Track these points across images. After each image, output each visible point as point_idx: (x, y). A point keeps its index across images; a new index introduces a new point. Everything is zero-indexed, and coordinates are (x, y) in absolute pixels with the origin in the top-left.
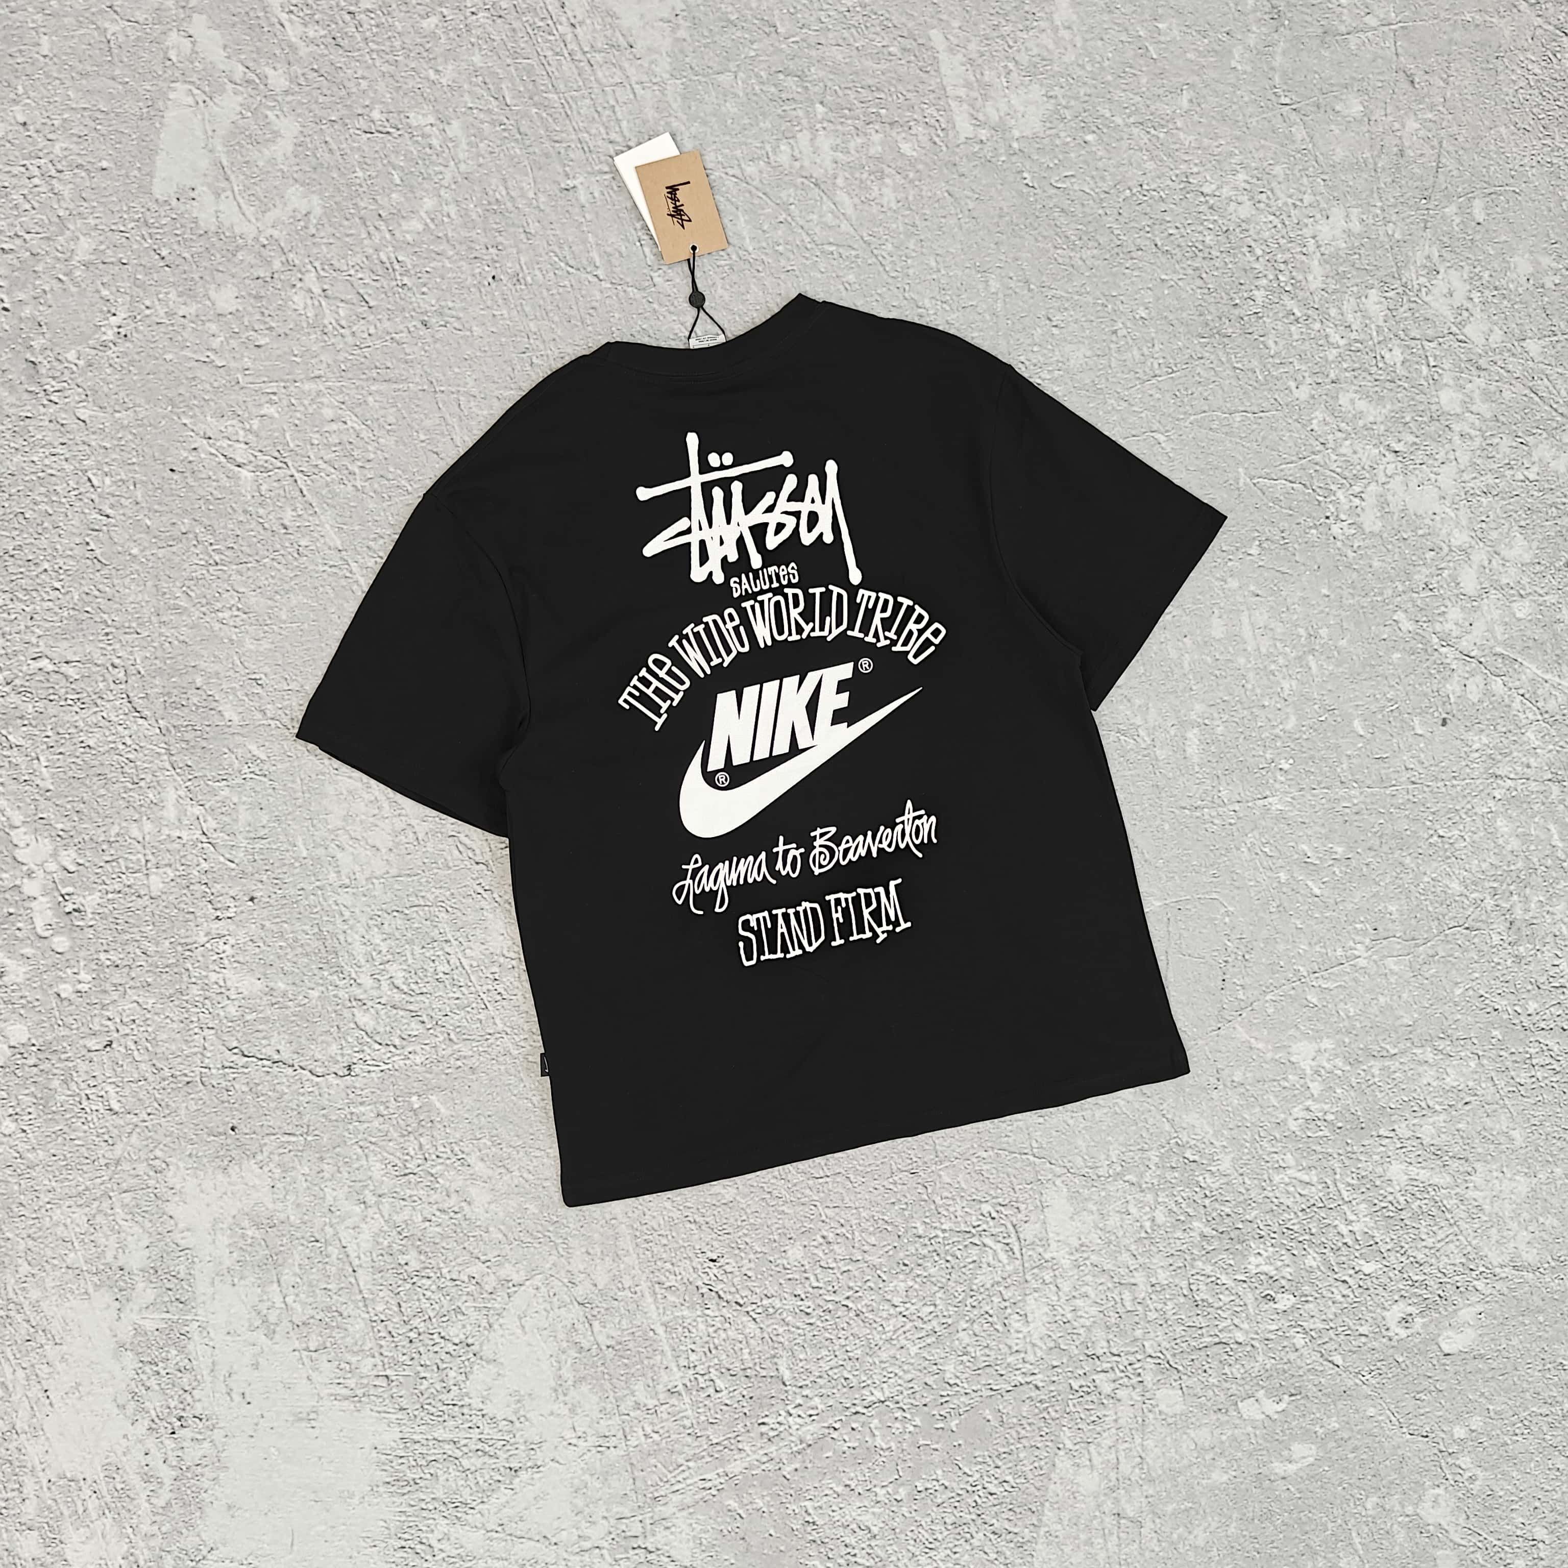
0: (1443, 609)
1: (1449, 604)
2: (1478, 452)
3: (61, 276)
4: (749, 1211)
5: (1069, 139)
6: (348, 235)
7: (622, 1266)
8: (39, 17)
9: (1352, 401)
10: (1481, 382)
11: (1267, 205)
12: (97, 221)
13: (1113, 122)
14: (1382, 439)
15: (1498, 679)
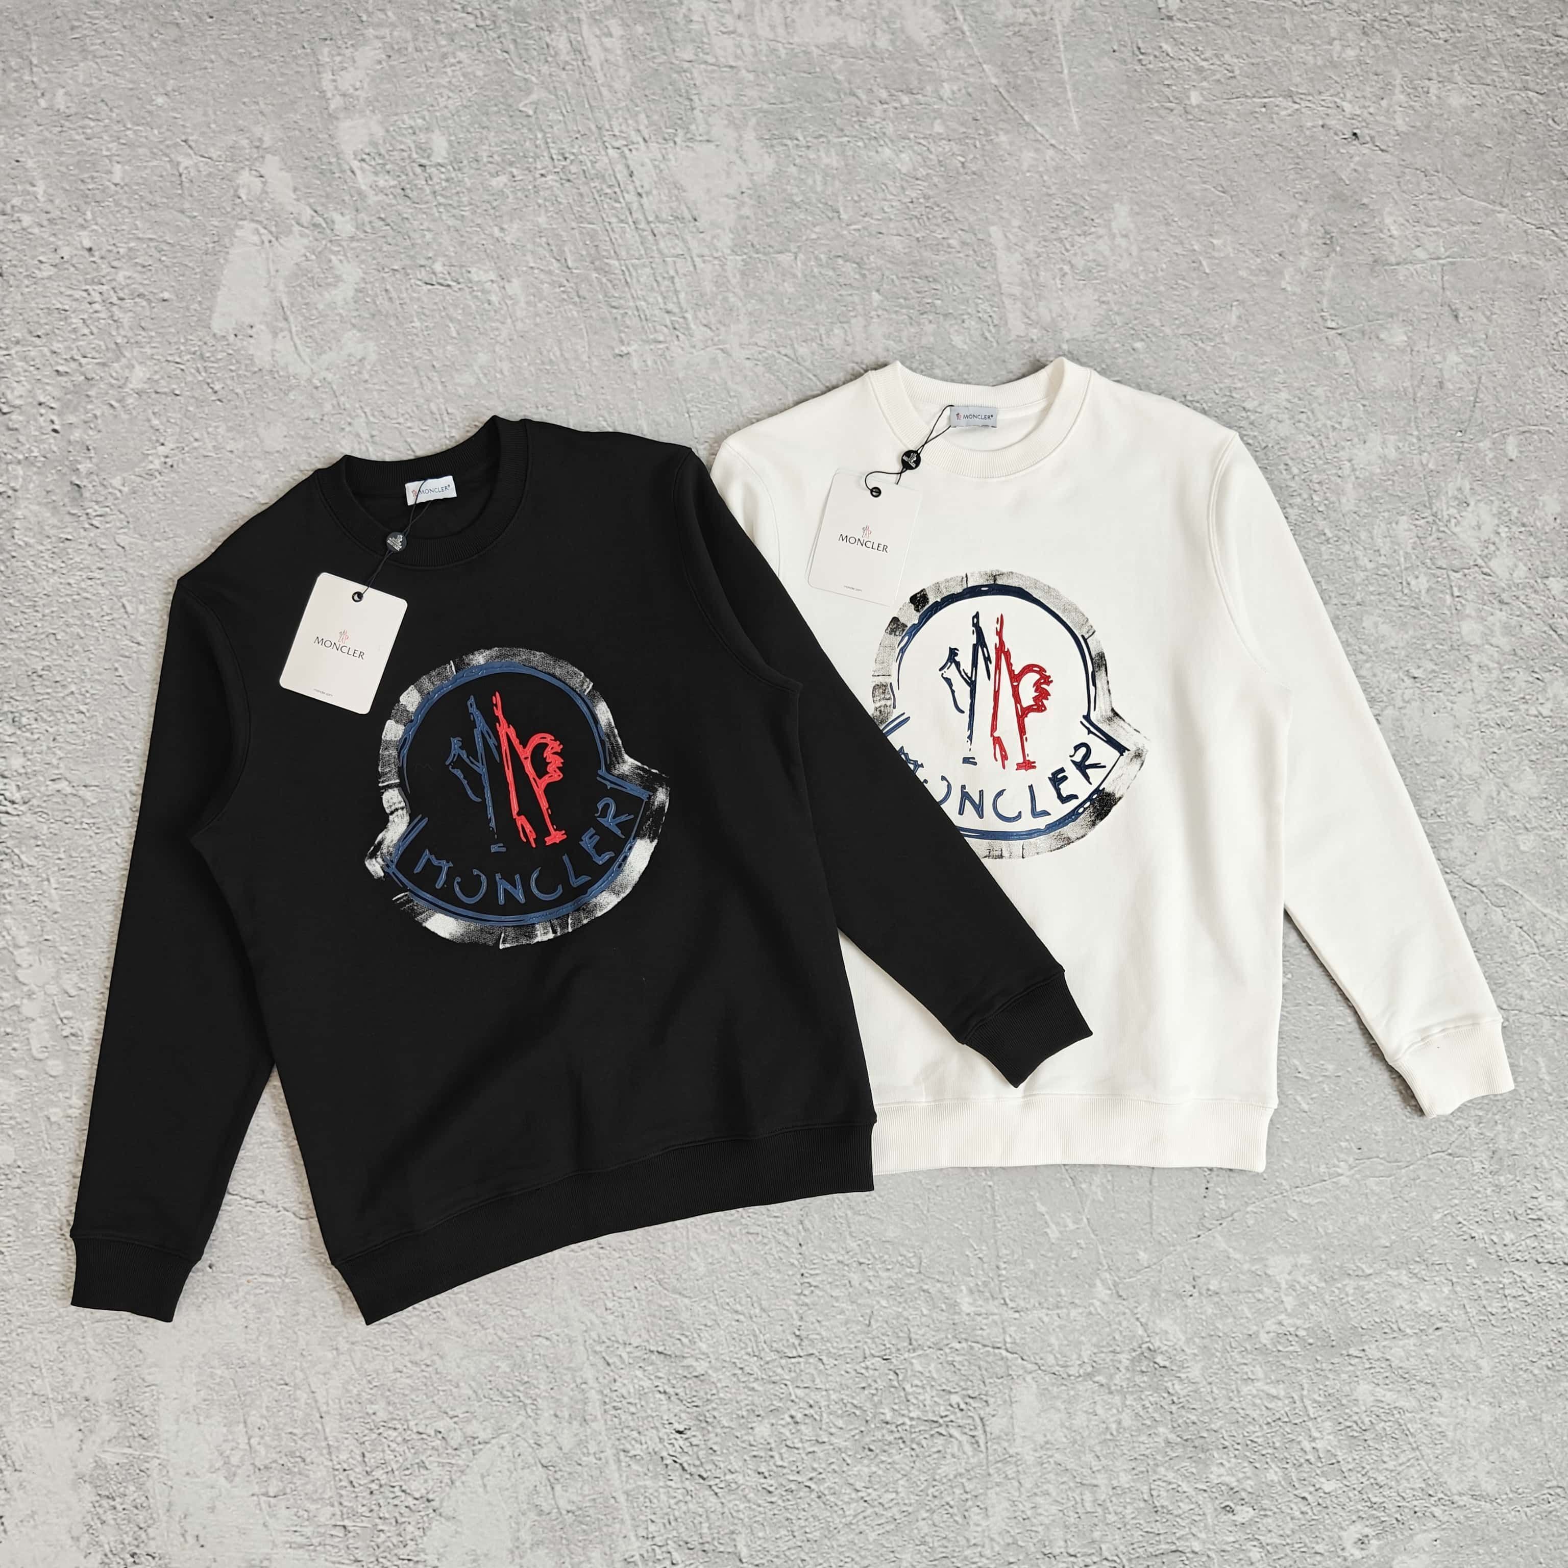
0: (1449, 836)
1: (1455, 831)
2: (1495, 684)
3: (113, 403)
4: (719, 1385)
5: (1117, 345)
6: (400, 384)
7: (589, 1431)
8: (113, 146)
9: (1376, 625)
10: (1502, 616)
11: (1307, 425)
12: (155, 351)
13: (1162, 331)
14: (1402, 664)
15: (1498, 909)
